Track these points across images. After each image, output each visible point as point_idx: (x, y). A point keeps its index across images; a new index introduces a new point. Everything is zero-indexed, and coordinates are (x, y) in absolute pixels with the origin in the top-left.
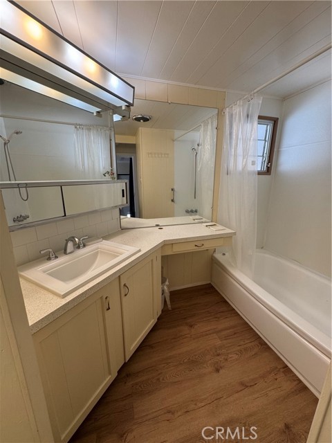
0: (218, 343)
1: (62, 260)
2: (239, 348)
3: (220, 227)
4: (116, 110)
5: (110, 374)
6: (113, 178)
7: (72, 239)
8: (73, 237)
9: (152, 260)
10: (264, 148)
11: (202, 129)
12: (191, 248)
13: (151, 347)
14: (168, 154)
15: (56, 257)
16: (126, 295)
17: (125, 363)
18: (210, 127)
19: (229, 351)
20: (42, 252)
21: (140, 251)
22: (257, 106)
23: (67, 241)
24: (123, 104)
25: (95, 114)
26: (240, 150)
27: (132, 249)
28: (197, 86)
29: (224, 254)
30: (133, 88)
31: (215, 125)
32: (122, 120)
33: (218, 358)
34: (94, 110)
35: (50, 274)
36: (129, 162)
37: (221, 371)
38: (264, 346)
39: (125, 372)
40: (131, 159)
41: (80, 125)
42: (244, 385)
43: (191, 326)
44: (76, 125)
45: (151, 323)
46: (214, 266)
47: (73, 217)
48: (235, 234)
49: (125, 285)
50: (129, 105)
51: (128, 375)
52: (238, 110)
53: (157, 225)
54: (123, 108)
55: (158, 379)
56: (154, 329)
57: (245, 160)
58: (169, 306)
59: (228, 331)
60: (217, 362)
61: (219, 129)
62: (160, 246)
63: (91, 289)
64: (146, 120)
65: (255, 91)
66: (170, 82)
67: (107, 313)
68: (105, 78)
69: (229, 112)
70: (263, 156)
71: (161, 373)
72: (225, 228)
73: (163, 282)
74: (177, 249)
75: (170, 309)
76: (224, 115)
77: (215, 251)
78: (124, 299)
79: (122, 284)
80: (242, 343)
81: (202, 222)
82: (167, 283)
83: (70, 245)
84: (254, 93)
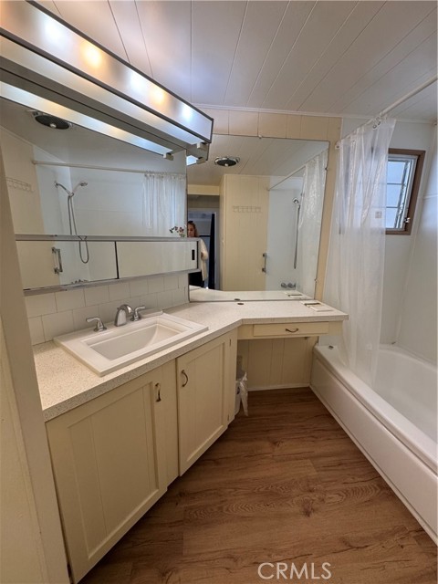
0: (313, 473)
1: (111, 332)
2: (344, 486)
3: (326, 307)
4: (189, 149)
5: (157, 487)
6: (182, 236)
7: (124, 308)
8: (126, 306)
9: (224, 344)
10: (401, 195)
11: (307, 171)
12: (279, 332)
13: (216, 462)
14: (259, 208)
15: (105, 329)
16: (184, 386)
17: (179, 478)
18: (317, 168)
19: (327, 489)
20: (89, 321)
21: (207, 329)
22: (387, 133)
23: (119, 310)
24: (198, 142)
25: (165, 156)
26: (359, 198)
27: (196, 327)
28: (300, 113)
29: (331, 347)
30: (212, 120)
31: (324, 165)
32: (198, 163)
33: (311, 494)
34: (164, 150)
35: (94, 348)
36: (211, 220)
37: (313, 516)
38: (386, 492)
39: (177, 489)
40: (213, 215)
41: (151, 172)
42: (348, 545)
43: (275, 443)
44: (146, 173)
45: (220, 430)
46: (315, 362)
47: (126, 280)
48: (347, 317)
49: (183, 372)
50: (206, 143)
51: (182, 494)
52: (358, 141)
53: (237, 300)
54: (198, 146)
55: (221, 508)
56: (222, 439)
57: (366, 211)
58: (246, 411)
59: (329, 459)
60: (308, 502)
61: (330, 170)
62: (236, 326)
63: (136, 370)
64: (231, 163)
65: (385, 111)
66: (262, 110)
67: (158, 406)
68: (175, 108)
69: (345, 146)
70: (399, 207)
71: (226, 500)
72: (331, 308)
73: (239, 376)
74: (260, 333)
75: (247, 415)
76: (338, 151)
77: (318, 342)
78: (181, 391)
79: (180, 371)
80: (350, 480)
81: (301, 300)
82: (245, 378)
83: (122, 315)
84: (383, 115)
